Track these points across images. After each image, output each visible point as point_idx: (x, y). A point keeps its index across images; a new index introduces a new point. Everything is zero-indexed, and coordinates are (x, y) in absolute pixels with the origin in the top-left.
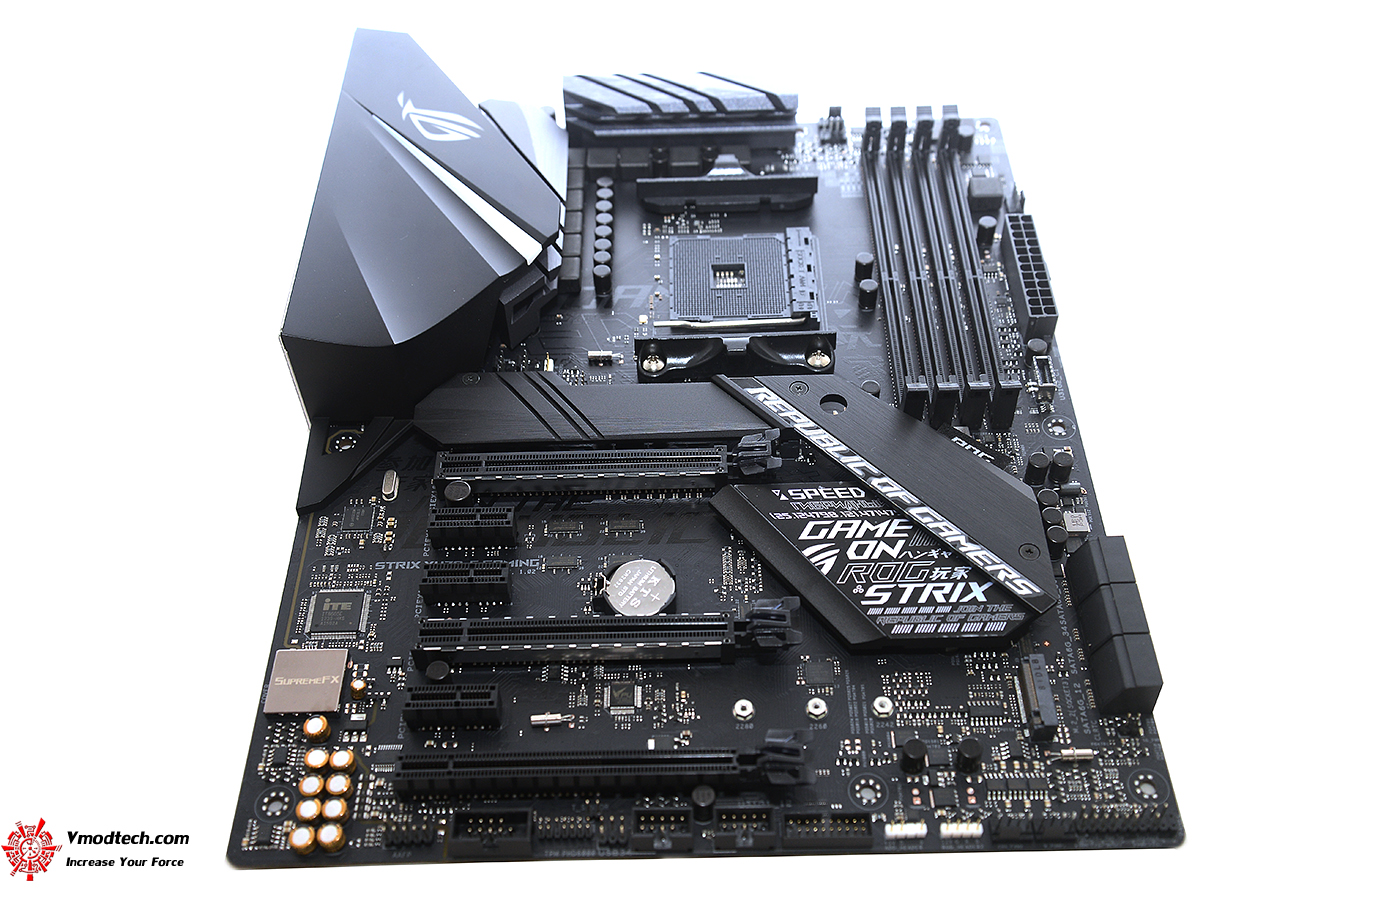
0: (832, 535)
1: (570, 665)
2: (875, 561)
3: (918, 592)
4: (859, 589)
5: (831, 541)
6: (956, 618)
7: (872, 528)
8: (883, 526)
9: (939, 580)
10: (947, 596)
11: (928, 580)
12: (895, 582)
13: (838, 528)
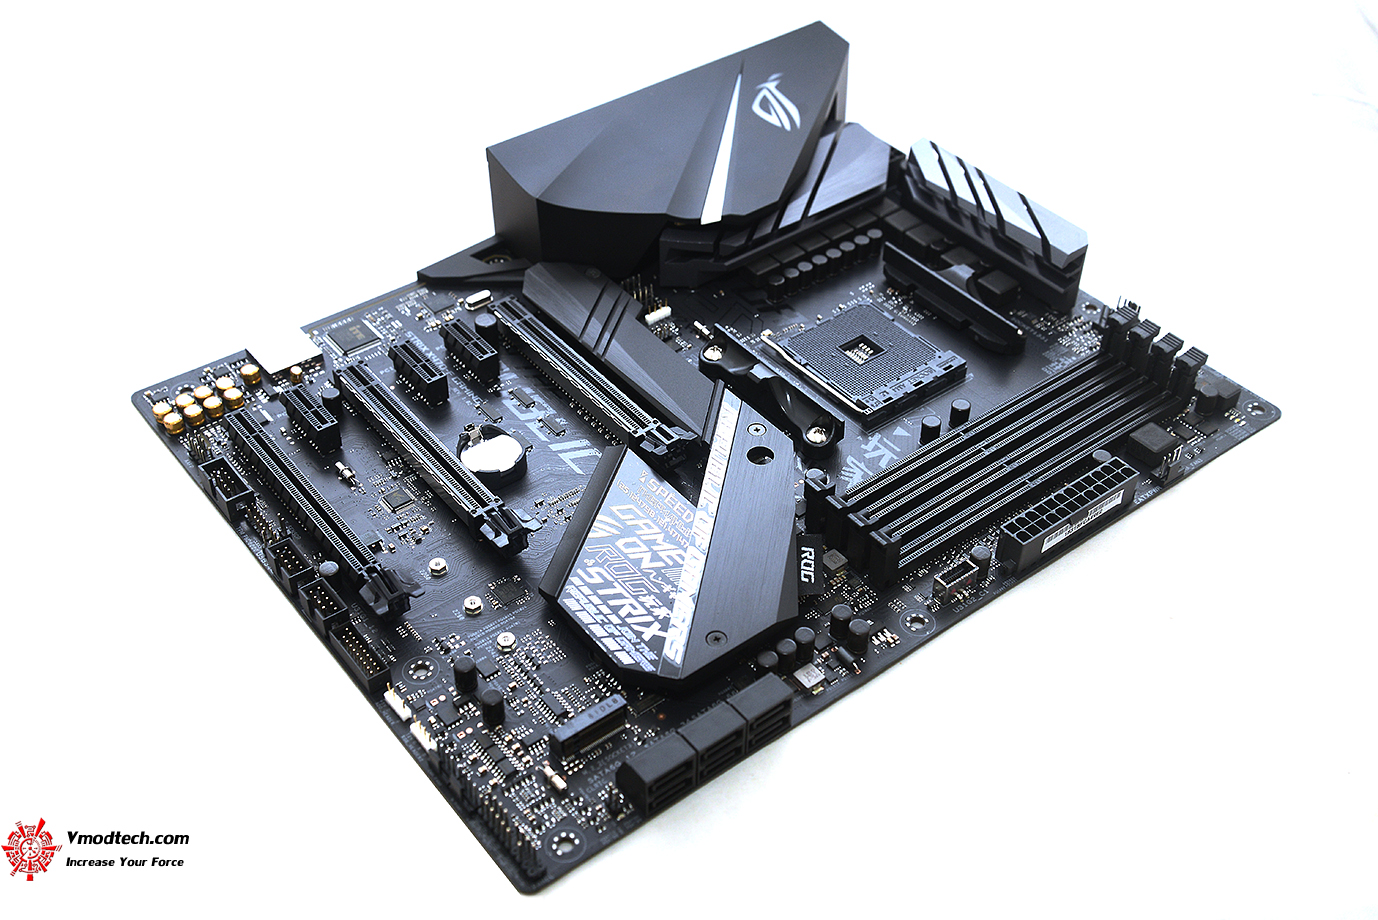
0: (629, 523)
1: (404, 462)
2: (627, 558)
3: (619, 596)
4: (591, 562)
5: (624, 524)
6: (612, 630)
7: (659, 541)
8: (667, 546)
9: (642, 604)
10: (630, 615)
11: (636, 597)
12: (616, 580)
13: (640, 523)
